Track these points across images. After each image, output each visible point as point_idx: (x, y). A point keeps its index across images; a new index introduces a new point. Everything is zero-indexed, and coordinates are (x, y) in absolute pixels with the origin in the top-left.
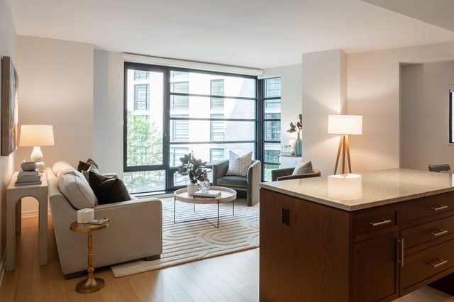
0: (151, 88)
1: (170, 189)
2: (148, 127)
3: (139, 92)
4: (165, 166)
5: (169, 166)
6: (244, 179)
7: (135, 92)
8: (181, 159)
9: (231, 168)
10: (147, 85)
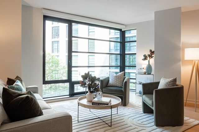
0: (60, 43)
1: (72, 94)
2: (58, 61)
3: (54, 45)
4: (69, 80)
5: (71, 80)
6: (120, 89)
7: (52, 44)
8: (82, 76)
9: (111, 81)
10: (58, 41)
